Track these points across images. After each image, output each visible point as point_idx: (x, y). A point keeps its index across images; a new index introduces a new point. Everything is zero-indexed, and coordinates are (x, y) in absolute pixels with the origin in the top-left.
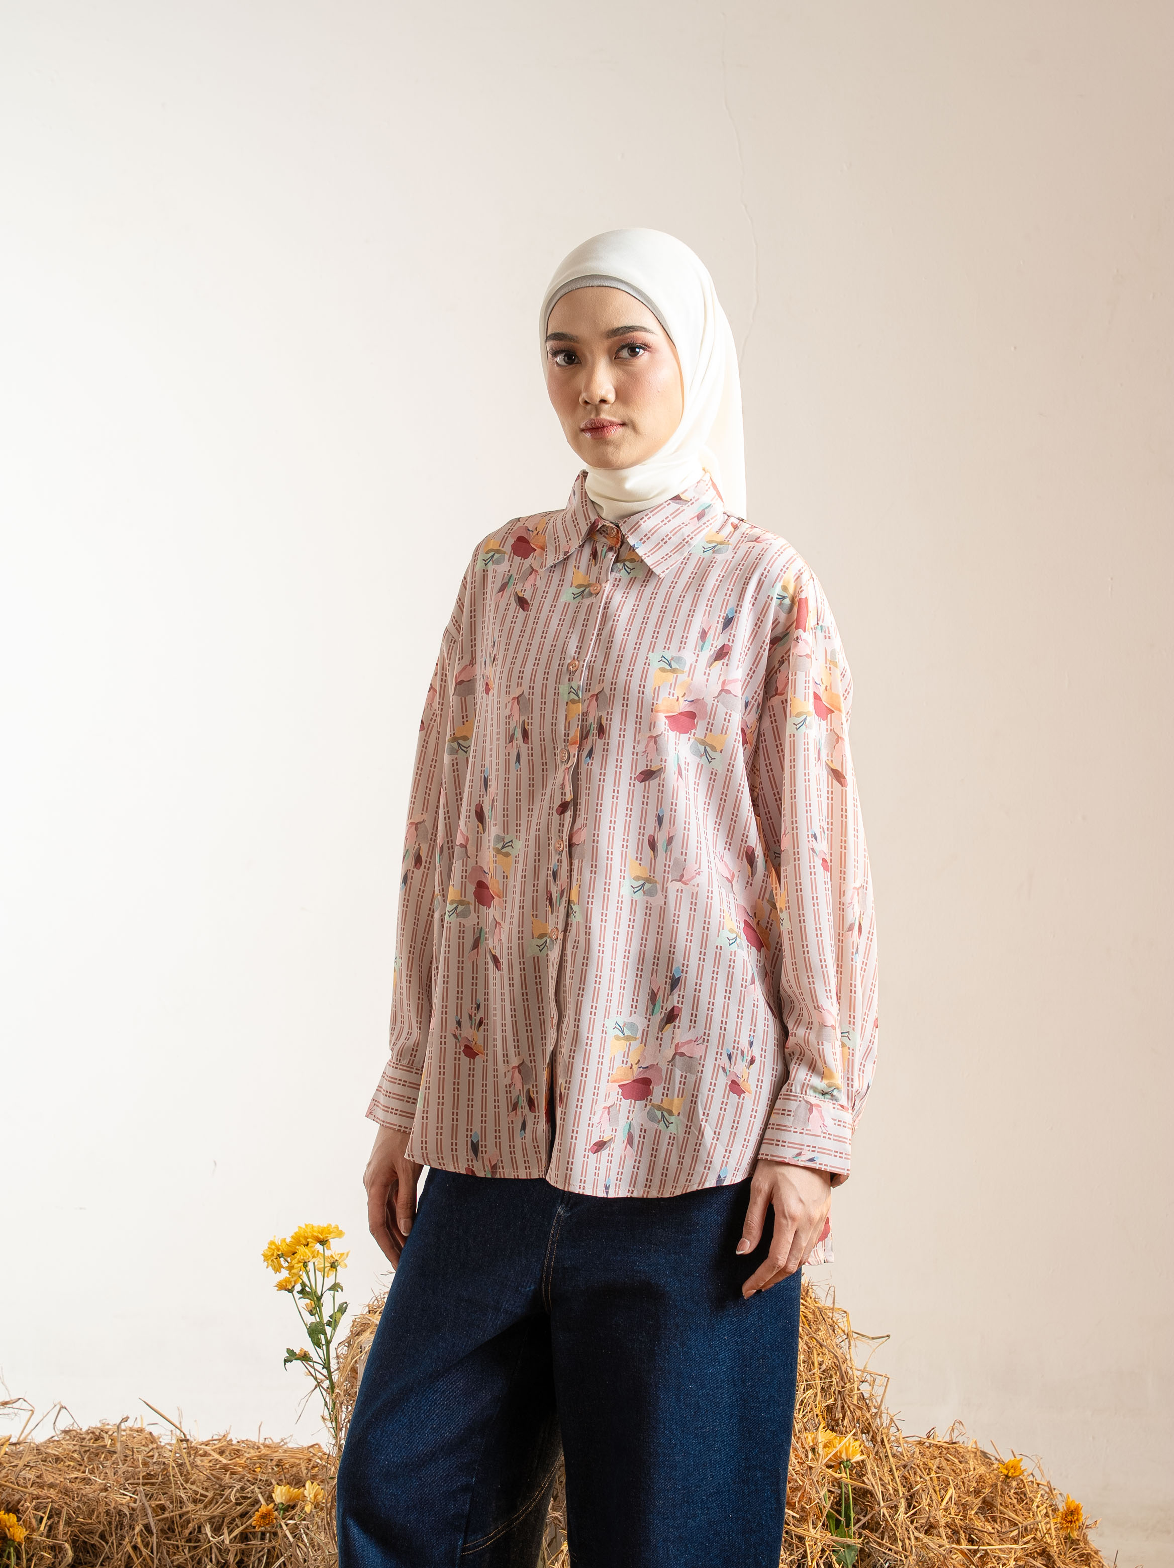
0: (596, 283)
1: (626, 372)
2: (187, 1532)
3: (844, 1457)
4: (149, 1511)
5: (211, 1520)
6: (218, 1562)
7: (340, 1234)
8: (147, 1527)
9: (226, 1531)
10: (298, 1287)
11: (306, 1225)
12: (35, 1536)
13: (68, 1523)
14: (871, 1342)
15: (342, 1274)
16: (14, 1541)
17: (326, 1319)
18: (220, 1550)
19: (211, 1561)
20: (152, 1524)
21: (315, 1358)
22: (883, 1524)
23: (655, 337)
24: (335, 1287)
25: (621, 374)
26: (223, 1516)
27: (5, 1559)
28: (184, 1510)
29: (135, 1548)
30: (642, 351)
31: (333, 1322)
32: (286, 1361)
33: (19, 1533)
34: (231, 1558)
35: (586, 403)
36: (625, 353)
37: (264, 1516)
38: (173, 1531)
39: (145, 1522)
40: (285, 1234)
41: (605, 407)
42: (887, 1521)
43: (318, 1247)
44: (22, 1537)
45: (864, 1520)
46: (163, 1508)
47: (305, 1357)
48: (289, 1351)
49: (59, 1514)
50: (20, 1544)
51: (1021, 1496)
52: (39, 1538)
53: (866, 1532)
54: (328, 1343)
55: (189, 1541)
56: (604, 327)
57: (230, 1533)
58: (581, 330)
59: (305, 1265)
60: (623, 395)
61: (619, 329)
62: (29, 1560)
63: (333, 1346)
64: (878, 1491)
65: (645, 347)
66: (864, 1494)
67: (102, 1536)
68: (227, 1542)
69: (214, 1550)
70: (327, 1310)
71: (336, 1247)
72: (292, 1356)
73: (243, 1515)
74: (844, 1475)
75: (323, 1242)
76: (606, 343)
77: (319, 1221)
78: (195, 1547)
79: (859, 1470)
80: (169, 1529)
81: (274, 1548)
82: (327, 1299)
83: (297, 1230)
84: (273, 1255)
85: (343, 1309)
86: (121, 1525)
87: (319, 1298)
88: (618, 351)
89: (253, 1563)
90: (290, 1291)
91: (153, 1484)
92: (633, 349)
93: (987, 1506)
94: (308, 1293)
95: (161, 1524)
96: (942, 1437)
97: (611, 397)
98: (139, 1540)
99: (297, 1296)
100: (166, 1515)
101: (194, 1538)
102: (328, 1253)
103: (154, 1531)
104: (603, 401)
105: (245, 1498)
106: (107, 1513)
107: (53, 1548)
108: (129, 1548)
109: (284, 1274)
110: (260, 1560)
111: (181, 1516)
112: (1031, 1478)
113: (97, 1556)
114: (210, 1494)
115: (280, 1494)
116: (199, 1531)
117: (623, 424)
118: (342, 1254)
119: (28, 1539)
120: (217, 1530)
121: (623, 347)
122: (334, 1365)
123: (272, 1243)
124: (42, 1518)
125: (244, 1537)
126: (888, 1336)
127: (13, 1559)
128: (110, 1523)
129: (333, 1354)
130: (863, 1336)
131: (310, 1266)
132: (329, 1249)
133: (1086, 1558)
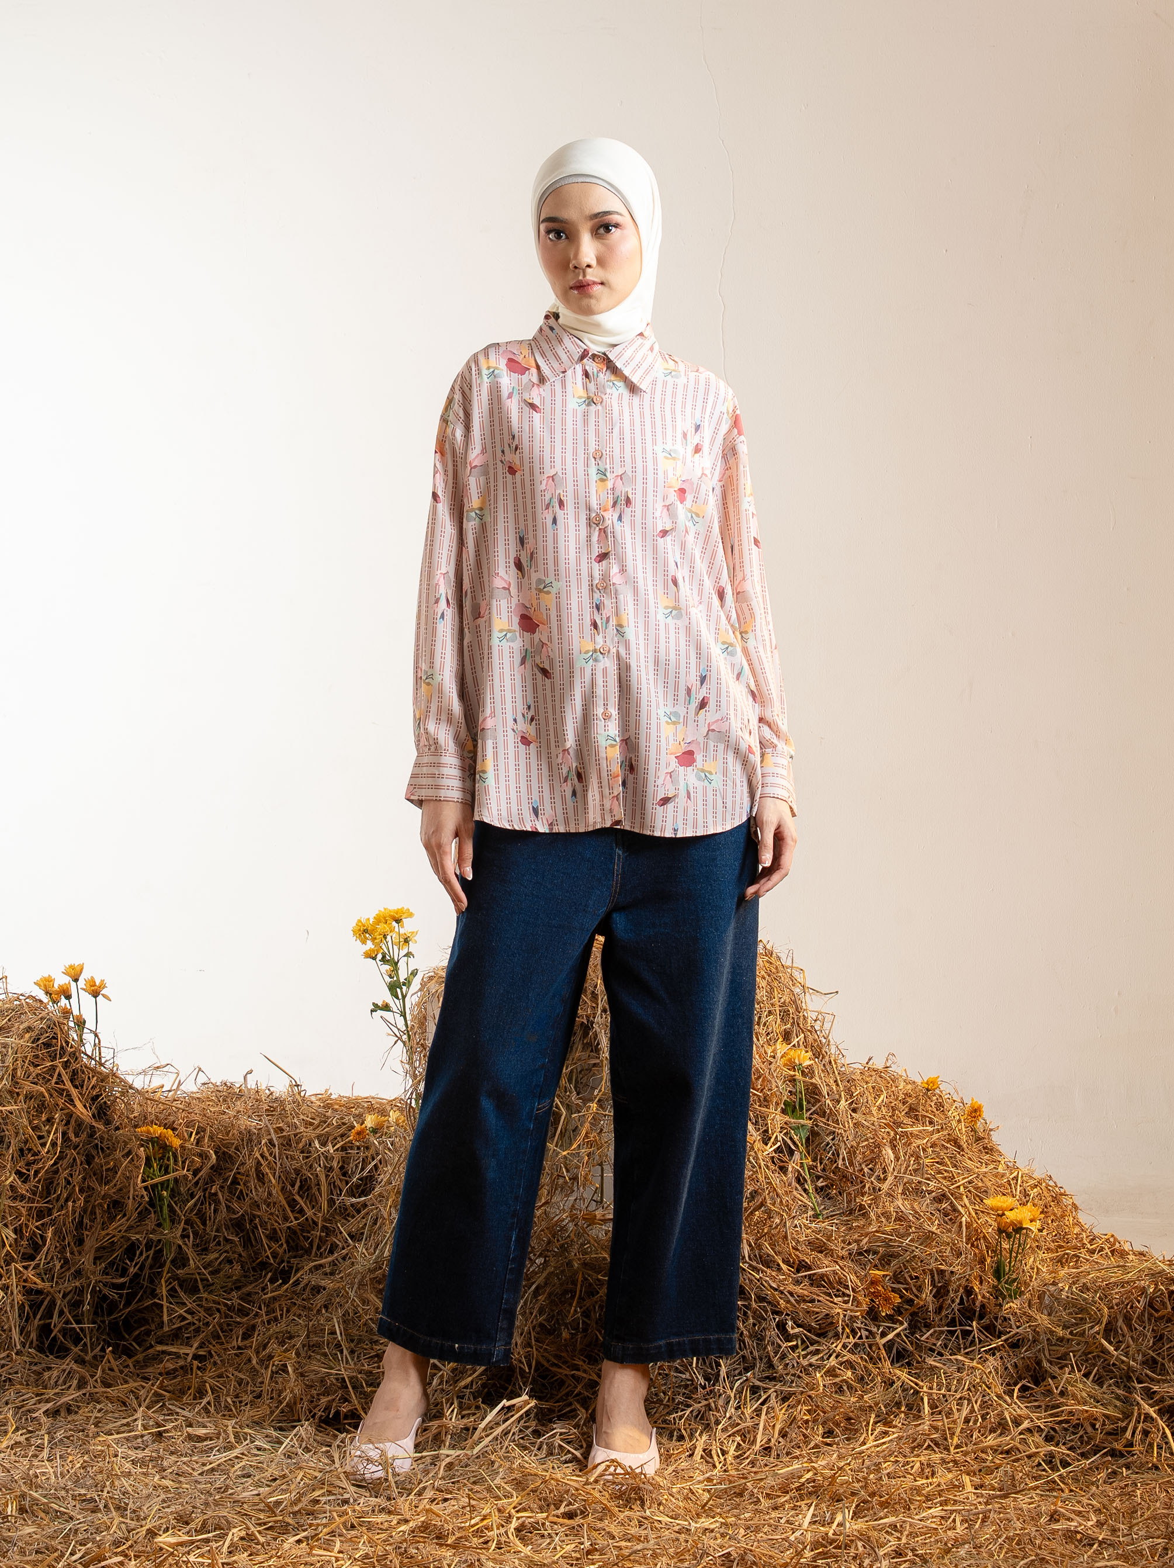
0: (580, 180)
1: (603, 244)
2: (301, 1145)
3: (797, 1061)
4: (272, 1131)
5: (318, 1137)
6: (325, 1167)
7: (411, 915)
8: (271, 1141)
9: (330, 1144)
10: (380, 957)
11: (385, 909)
12: (188, 1145)
13: (211, 1138)
14: (823, 997)
15: (413, 947)
16: (172, 1147)
17: (402, 980)
18: (326, 1158)
19: (320, 1165)
20: (274, 1139)
21: (395, 1009)
22: (828, 1111)
23: (624, 219)
24: (408, 955)
25: (600, 246)
26: (328, 1134)
27: (166, 1161)
28: (298, 1131)
29: (262, 1156)
30: (613, 229)
31: (408, 983)
32: (372, 1011)
33: (176, 1142)
34: (335, 1164)
35: (576, 267)
36: (602, 231)
37: (359, 1133)
38: (291, 1146)
39: (269, 1137)
40: (369, 915)
41: (589, 270)
42: (831, 1109)
43: (394, 923)
44: (178, 1144)
45: (814, 1109)
46: (281, 1130)
47: (386, 1008)
48: (373, 1004)
49: (204, 1131)
50: (176, 1150)
51: (940, 1106)
52: (190, 1147)
53: (815, 1116)
54: (404, 997)
55: (302, 1152)
56: (588, 212)
57: (333, 1147)
58: (570, 214)
59: (385, 937)
60: (601, 262)
61: (599, 213)
62: (184, 1162)
63: (407, 999)
64: (825, 1091)
65: (617, 226)
66: (813, 1092)
67: (237, 1149)
68: (332, 1151)
69: (322, 1158)
70: (403, 976)
71: (408, 926)
72: (376, 1007)
73: (342, 1136)
74: (797, 1073)
75: (398, 921)
76: (589, 224)
77: (393, 905)
78: (307, 1157)
79: (808, 1072)
80: (287, 1143)
81: (367, 1157)
82: (402, 965)
83: (377, 912)
84: (360, 930)
85: (414, 973)
86: (250, 1140)
87: (396, 964)
88: (598, 229)
89: (352, 1168)
90: (374, 958)
91: (273, 1115)
92: (607, 227)
93: (912, 1111)
94: (388, 961)
95: (281, 1141)
96: (879, 1064)
97: (594, 263)
98: (265, 1149)
99: (380, 963)
100: (284, 1134)
101: (306, 1151)
102: (402, 931)
103: (276, 1143)
104: (589, 266)
105: (344, 1124)
106: (241, 1133)
107: (200, 1155)
108: (258, 1155)
109: (370, 945)
110: (357, 1167)
111: (295, 1135)
112: (948, 1096)
113: (233, 1164)
114: (316, 1122)
115: (370, 1121)
116: (310, 1144)
117: (602, 283)
118: (413, 933)
119: (182, 1146)
120: (324, 1144)
121: (601, 226)
122: (409, 1017)
123: (359, 921)
124: (192, 1133)
125: (343, 1149)
126: (837, 992)
127: (172, 1161)
128: (243, 1140)
129: (408, 1006)
130: (818, 992)
131: (389, 938)
132: (403, 927)
133: (989, 1150)
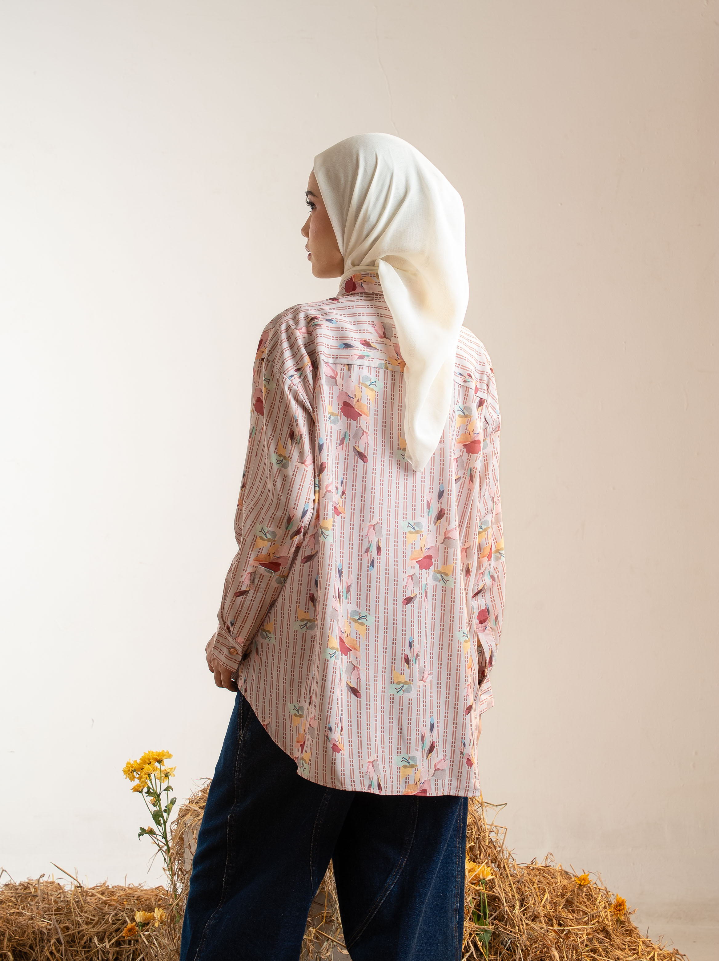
2: (83, 942)
3: (481, 877)
4: (59, 931)
5: (97, 934)
6: (103, 959)
7: (170, 756)
8: (58, 940)
9: (107, 940)
10: (145, 790)
11: (149, 752)
13: (9, 940)
14: (495, 808)
15: (172, 781)
17: (163, 808)
18: (103, 952)
20: (61, 938)
21: (158, 832)
22: (506, 916)
24: (168, 789)
26: (105, 931)
28: (81, 929)
29: (51, 953)
31: (168, 810)
32: (140, 835)
34: (110, 956)
37: (130, 930)
38: (75, 942)
39: (57, 937)
40: (136, 757)
42: (508, 915)
43: (157, 764)
45: (495, 915)
46: (68, 928)
47: (151, 832)
48: (141, 829)
51: (589, 896)
53: (496, 922)
54: (165, 822)
55: (84, 947)
57: (109, 941)
59: (149, 775)
63: (168, 824)
64: (503, 897)
66: (494, 900)
67: (31, 947)
68: (108, 947)
69: (100, 952)
70: (164, 803)
71: (168, 764)
72: (143, 832)
73: (117, 930)
74: (481, 888)
75: (160, 762)
77: (156, 749)
78: (88, 951)
79: (491, 885)
80: (72, 941)
81: (136, 949)
82: (163, 796)
83: (143, 755)
84: (129, 770)
85: (173, 802)
86: (42, 940)
87: (159, 796)
89: (124, 959)
90: (141, 792)
91: (61, 914)
93: (569, 903)
94: (152, 793)
95: (67, 938)
96: (540, 864)
98: (54, 948)
99: (145, 795)
100: (70, 932)
101: (87, 946)
102: (163, 768)
103: (63, 942)
105: (118, 920)
106: (34, 933)
108: (48, 954)
109: (137, 782)
110: (128, 957)
111: (79, 933)
112: (595, 886)
114: (96, 919)
115: (139, 916)
116: (91, 941)
118: (172, 769)
120: (101, 940)
122: (169, 837)
123: (128, 763)
125: (118, 944)
126: (506, 804)
128: (35, 939)
129: (168, 830)
130: (491, 804)
131: (152, 776)
132: (163, 765)
133: (629, 932)
